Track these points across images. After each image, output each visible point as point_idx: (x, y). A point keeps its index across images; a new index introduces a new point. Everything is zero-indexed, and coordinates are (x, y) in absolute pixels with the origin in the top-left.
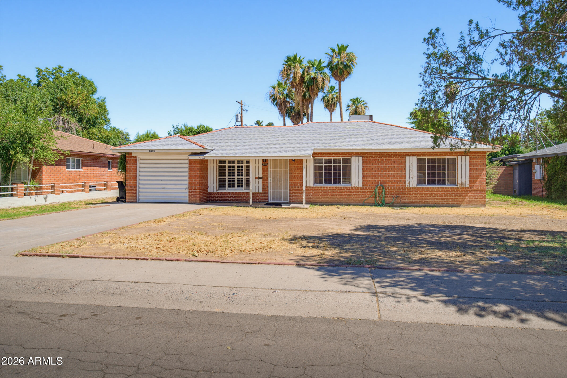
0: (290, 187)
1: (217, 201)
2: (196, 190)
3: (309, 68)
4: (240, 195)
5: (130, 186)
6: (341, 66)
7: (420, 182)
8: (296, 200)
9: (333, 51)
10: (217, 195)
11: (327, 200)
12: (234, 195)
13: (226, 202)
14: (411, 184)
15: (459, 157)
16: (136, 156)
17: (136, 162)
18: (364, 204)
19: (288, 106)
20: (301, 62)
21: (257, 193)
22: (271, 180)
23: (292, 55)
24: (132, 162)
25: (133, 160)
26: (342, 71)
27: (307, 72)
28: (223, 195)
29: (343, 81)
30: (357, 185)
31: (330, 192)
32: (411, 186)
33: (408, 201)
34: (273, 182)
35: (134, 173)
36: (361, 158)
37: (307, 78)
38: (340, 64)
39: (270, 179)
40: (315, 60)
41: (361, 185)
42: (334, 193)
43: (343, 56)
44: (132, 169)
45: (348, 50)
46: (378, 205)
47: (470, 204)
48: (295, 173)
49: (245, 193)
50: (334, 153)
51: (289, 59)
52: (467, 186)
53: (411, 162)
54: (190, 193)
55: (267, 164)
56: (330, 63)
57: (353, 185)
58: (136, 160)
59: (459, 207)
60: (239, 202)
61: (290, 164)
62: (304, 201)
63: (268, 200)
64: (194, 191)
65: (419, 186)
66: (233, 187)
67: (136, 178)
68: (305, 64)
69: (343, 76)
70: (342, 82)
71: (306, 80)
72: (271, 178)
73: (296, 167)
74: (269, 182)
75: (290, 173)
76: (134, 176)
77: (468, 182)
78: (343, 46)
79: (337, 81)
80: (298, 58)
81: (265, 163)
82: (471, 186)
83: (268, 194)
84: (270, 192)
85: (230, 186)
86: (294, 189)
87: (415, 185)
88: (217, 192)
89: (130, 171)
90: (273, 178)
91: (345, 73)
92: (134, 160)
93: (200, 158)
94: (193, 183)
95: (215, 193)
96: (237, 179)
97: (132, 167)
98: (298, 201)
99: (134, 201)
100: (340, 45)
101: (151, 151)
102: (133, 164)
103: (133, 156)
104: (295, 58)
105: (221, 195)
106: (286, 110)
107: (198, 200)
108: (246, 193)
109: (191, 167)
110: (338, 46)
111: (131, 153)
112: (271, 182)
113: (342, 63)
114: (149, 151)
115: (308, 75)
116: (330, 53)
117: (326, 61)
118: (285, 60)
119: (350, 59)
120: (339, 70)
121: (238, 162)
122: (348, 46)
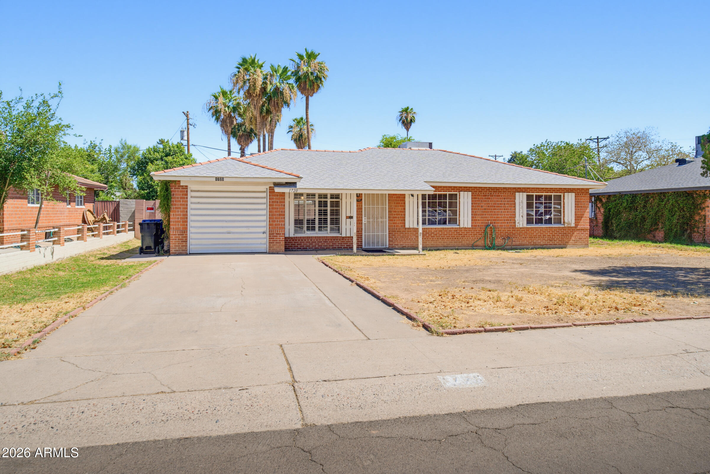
0: (389, 229)
1: (294, 249)
2: (280, 234)
3: (272, 76)
4: (326, 240)
5: (177, 229)
6: (312, 78)
7: (529, 221)
8: (397, 245)
9: (301, 57)
10: (293, 240)
11: (433, 244)
12: (317, 240)
13: (306, 250)
14: (521, 223)
15: (566, 194)
16: (187, 186)
17: (187, 195)
18: (474, 247)
19: (235, 123)
20: (261, 66)
21: (348, 237)
22: (366, 220)
23: (248, 57)
24: (180, 195)
25: (181, 191)
26: (312, 83)
27: (270, 82)
28: (296, 240)
29: (312, 96)
30: (466, 226)
31: (436, 235)
32: (521, 226)
33: (518, 243)
34: (369, 222)
35: (183, 211)
36: (470, 193)
37: (269, 87)
38: (310, 74)
39: (365, 219)
40: (279, 66)
41: (470, 226)
42: (440, 235)
43: (312, 65)
44: (181, 205)
45: (319, 59)
46: (490, 248)
47: (575, 245)
48: (395, 212)
49: (332, 237)
50: (441, 187)
51: (245, 61)
52: (573, 225)
53: (521, 199)
54: (272, 238)
55: (361, 199)
56: (295, 73)
57: (462, 226)
58: (187, 191)
59: (565, 248)
60: (325, 250)
61: (389, 200)
62: (420, 246)
63: (362, 245)
64: (277, 236)
65: (530, 226)
66: (313, 229)
67: (187, 218)
68: (267, 69)
69: (313, 90)
70: (310, 98)
71: (268, 90)
72: (366, 218)
73: (397, 203)
74: (363, 222)
75: (389, 211)
76: (183, 215)
77: (573, 221)
78: (312, 53)
79: (304, 96)
80: (256, 60)
81: (359, 197)
82: (576, 225)
83: (362, 238)
84: (365, 235)
85: (308, 229)
86: (394, 231)
87: (525, 225)
88: (294, 237)
89: (176, 208)
90: (368, 218)
91: (316, 87)
92: (184, 191)
93: (291, 190)
94: (275, 224)
95: (292, 238)
96: (319, 219)
97: (180, 201)
98: (399, 246)
99: (184, 252)
100: (310, 52)
101: (217, 179)
102: (181, 198)
103: (183, 186)
104: (253, 61)
105: (299, 240)
106: (232, 129)
107: (283, 248)
108: (334, 237)
110: (307, 53)
111: (179, 181)
112: (366, 222)
113: (312, 73)
114: (214, 179)
115: (271, 84)
116: (297, 60)
117: (292, 68)
118: (240, 61)
119: (321, 70)
120: (307, 83)
121: (320, 196)
122: (319, 54)
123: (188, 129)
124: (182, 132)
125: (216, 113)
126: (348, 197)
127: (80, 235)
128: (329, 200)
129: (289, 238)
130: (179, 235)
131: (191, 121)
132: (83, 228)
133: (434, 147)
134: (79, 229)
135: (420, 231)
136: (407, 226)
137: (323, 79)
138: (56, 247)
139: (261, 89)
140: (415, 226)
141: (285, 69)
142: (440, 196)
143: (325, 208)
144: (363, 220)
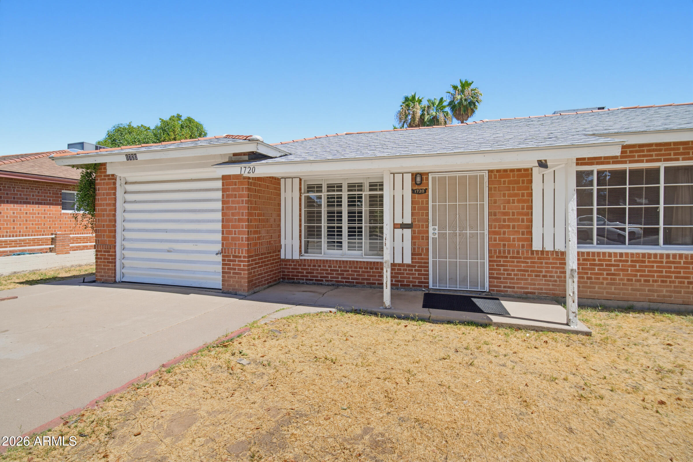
0: (490, 251)
1: (301, 281)
2: (240, 257)
3: (429, 107)
4: (356, 268)
5: (103, 244)
6: (465, 103)
8: (509, 287)
9: (455, 88)
10: (300, 265)
11: (613, 293)
12: (339, 267)
13: (321, 284)
16: (113, 175)
17: (115, 189)
20: (420, 101)
21: (399, 265)
22: (437, 232)
23: (410, 96)
24: (106, 189)
25: (107, 184)
26: (466, 108)
27: (427, 112)
28: (314, 266)
31: (622, 270)
34: (442, 236)
35: (110, 215)
37: (427, 117)
38: (463, 101)
39: (434, 229)
40: (435, 99)
42: (638, 271)
43: (466, 93)
44: (107, 205)
45: (472, 87)
48: (505, 214)
49: (367, 262)
51: (407, 99)
54: (226, 264)
55: (426, 191)
56: (451, 102)
58: (115, 184)
60: (354, 286)
61: (490, 189)
63: (428, 283)
64: (235, 261)
67: (115, 226)
68: (425, 103)
69: (467, 114)
71: (426, 120)
72: (437, 227)
73: (510, 195)
74: (431, 236)
75: (490, 214)
76: (110, 221)
78: (466, 82)
79: (459, 122)
80: (416, 97)
81: (419, 183)
83: (428, 267)
84: (434, 263)
85: (330, 246)
86: (502, 257)
88: (301, 260)
90: (442, 227)
91: (470, 111)
92: (111, 184)
93: (243, 169)
94: (232, 238)
95: (297, 261)
96: (349, 228)
97: (107, 200)
98: (516, 290)
99: (110, 280)
100: (464, 82)
101: (128, 157)
102: (107, 194)
103: (109, 175)
104: (414, 97)
105: (309, 266)
107: (245, 285)
108: (371, 263)
109: (228, 196)
110: (461, 82)
112: (437, 236)
113: (466, 100)
114: (124, 159)
115: (428, 114)
116: (452, 90)
117: (447, 101)
118: (403, 100)
119: (475, 95)
120: (462, 109)
122: (473, 82)
126: (398, 186)
127: (53, 246)
128: (366, 194)
129: (293, 260)
130: (104, 252)
132: (55, 237)
134: (52, 239)
136: (537, 246)
137: (477, 103)
139: (419, 119)
140: (560, 247)
141: (441, 100)
142: (636, 175)
144: (431, 231)
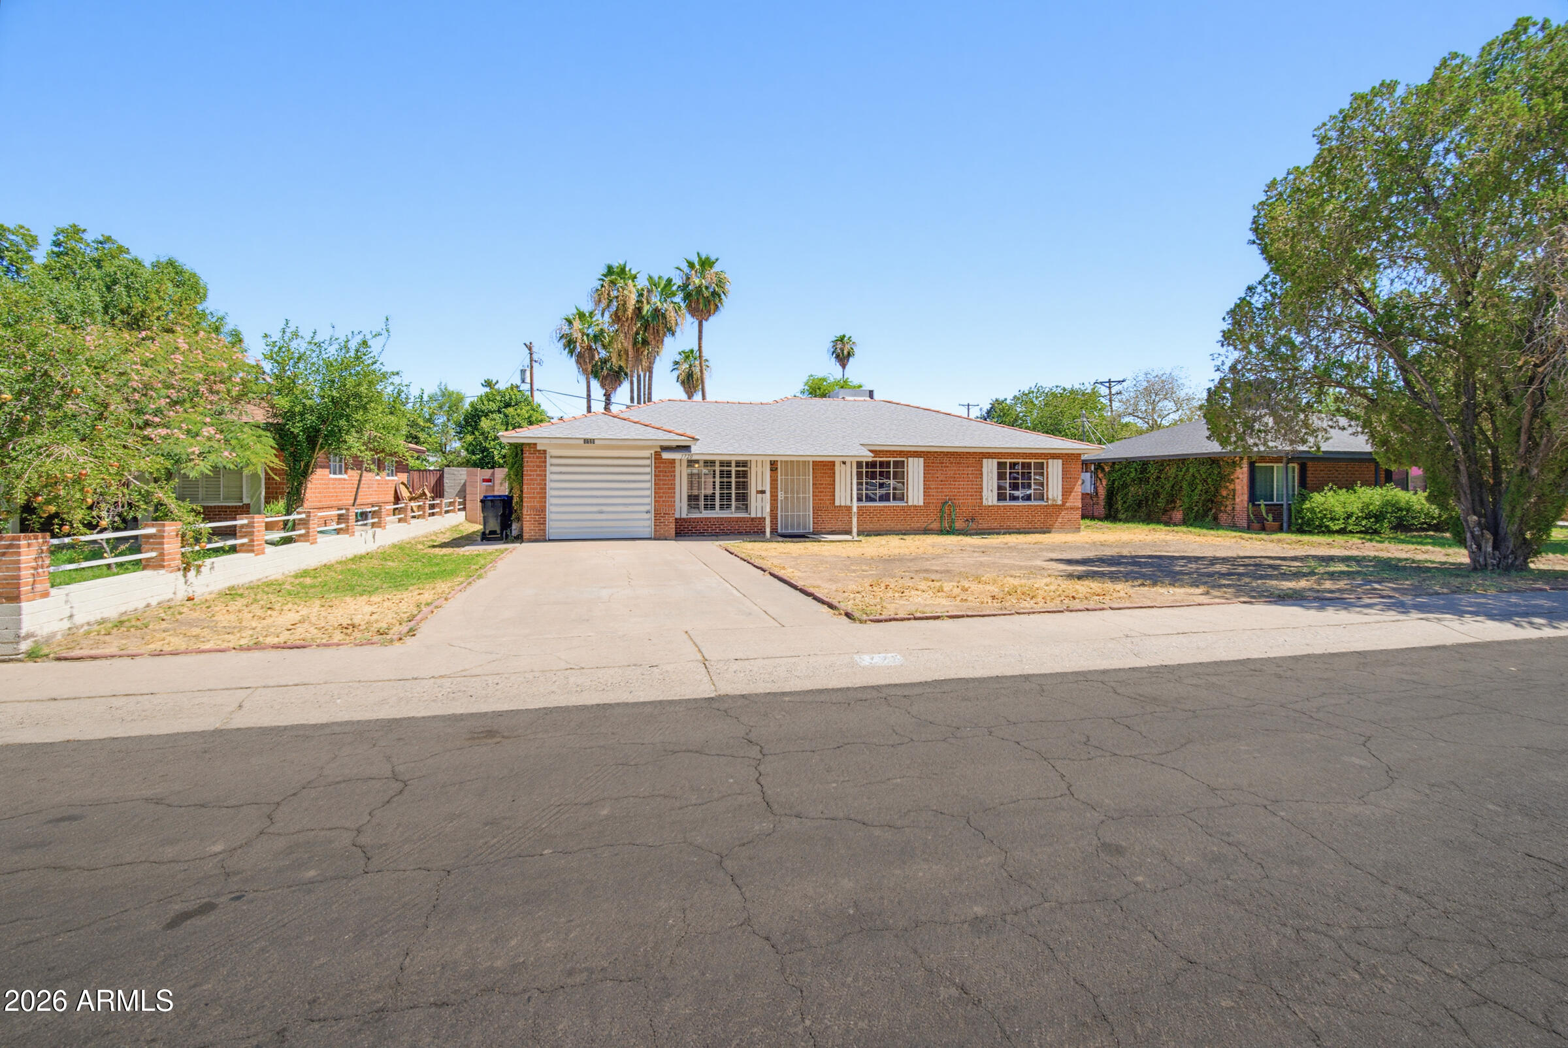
0: (813, 507)
1: (687, 534)
2: (669, 514)
3: (649, 291)
4: (730, 522)
5: (533, 508)
6: (706, 294)
7: (1001, 497)
8: (823, 528)
9: (691, 265)
10: (689, 522)
11: (872, 528)
12: (717, 522)
13: (703, 536)
14: (990, 500)
15: (1050, 461)
16: (545, 451)
17: (545, 462)
18: (926, 531)
19: (597, 358)
20: (634, 278)
21: (759, 518)
22: (783, 495)
23: (616, 263)
24: (536, 462)
25: (538, 458)
26: (708, 301)
27: (647, 300)
28: (698, 522)
29: (706, 320)
30: (916, 503)
31: (876, 515)
32: (990, 504)
33: (985, 526)
34: (786, 498)
35: (540, 484)
36: (922, 460)
37: (646, 308)
38: (704, 289)
40: (659, 277)
41: (921, 503)
42: (882, 515)
43: (708, 276)
44: (537, 475)
45: (717, 268)
46: (948, 533)
47: (1063, 529)
48: (823, 484)
49: (738, 518)
50: (883, 451)
51: (610, 271)
52: (1060, 502)
53: (990, 467)
54: (658, 520)
55: (777, 468)
56: (684, 287)
57: (910, 503)
58: (545, 457)
59: (1049, 532)
60: (728, 535)
61: (813, 469)
62: (855, 530)
63: (777, 528)
64: (665, 517)
65: (1001, 504)
66: (713, 507)
67: (545, 493)
68: (642, 282)
69: (709, 312)
70: (704, 322)
71: (644, 312)
72: (783, 492)
73: (824, 473)
74: (779, 498)
75: (813, 484)
76: (541, 489)
77: (1060, 498)
78: (708, 259)
79: (695, 320)
80: (627, 269)
81: (774, 466)
82: (1064, 503)
83: (777, 519)
84: (782, 516)
85: (706, 507)
86: (820, 510)
87: (995, 502)
88: (689, 518)
89: (531, 480)
90: (786, 493)
91: (712, 307)
92: (541, 458)
93: (681, 455)
94: (663, 501)
95: (684, 519)
96: (720, 494)
97: (536, 471)
98: (827, 530)
99: (542, 538)
100: (703, 258)
101: (587, 441)
102: (537, 466)
103: (540, 450)
104: (623, 270)
105: (693, 522)
106: (593, 366)
107: (673, 532)
108: (740, 518)
109: (659, 471)
110: (700, 258)
111: (535, 444)
112: (783, 498)
113: (707, 288)
114: (582, 442)
115: (648, 303)
116: (686, 269)
117: (678, 281)
118: (605, 271)
119: (721, 283)
120: (701, 301)
121: (722, 464)
122: (717, 260)
123: (532, 367)
124: (523, 372)
125: (570, 344)
126: (759, 464)
127: (402, 516)
128: (733, 469)
129: (680, 519)
130: (534, 515)
131: (535, 357)
133: (876, 396)
135: (855, 510)
136: (837, 503)
137: (723, 296)
138: (378, 530)
139: (634, 311)
140: (848, 503)
141: (669, 281)
142: (882, 464)
143: (728, 480)
144: (779, 493)
